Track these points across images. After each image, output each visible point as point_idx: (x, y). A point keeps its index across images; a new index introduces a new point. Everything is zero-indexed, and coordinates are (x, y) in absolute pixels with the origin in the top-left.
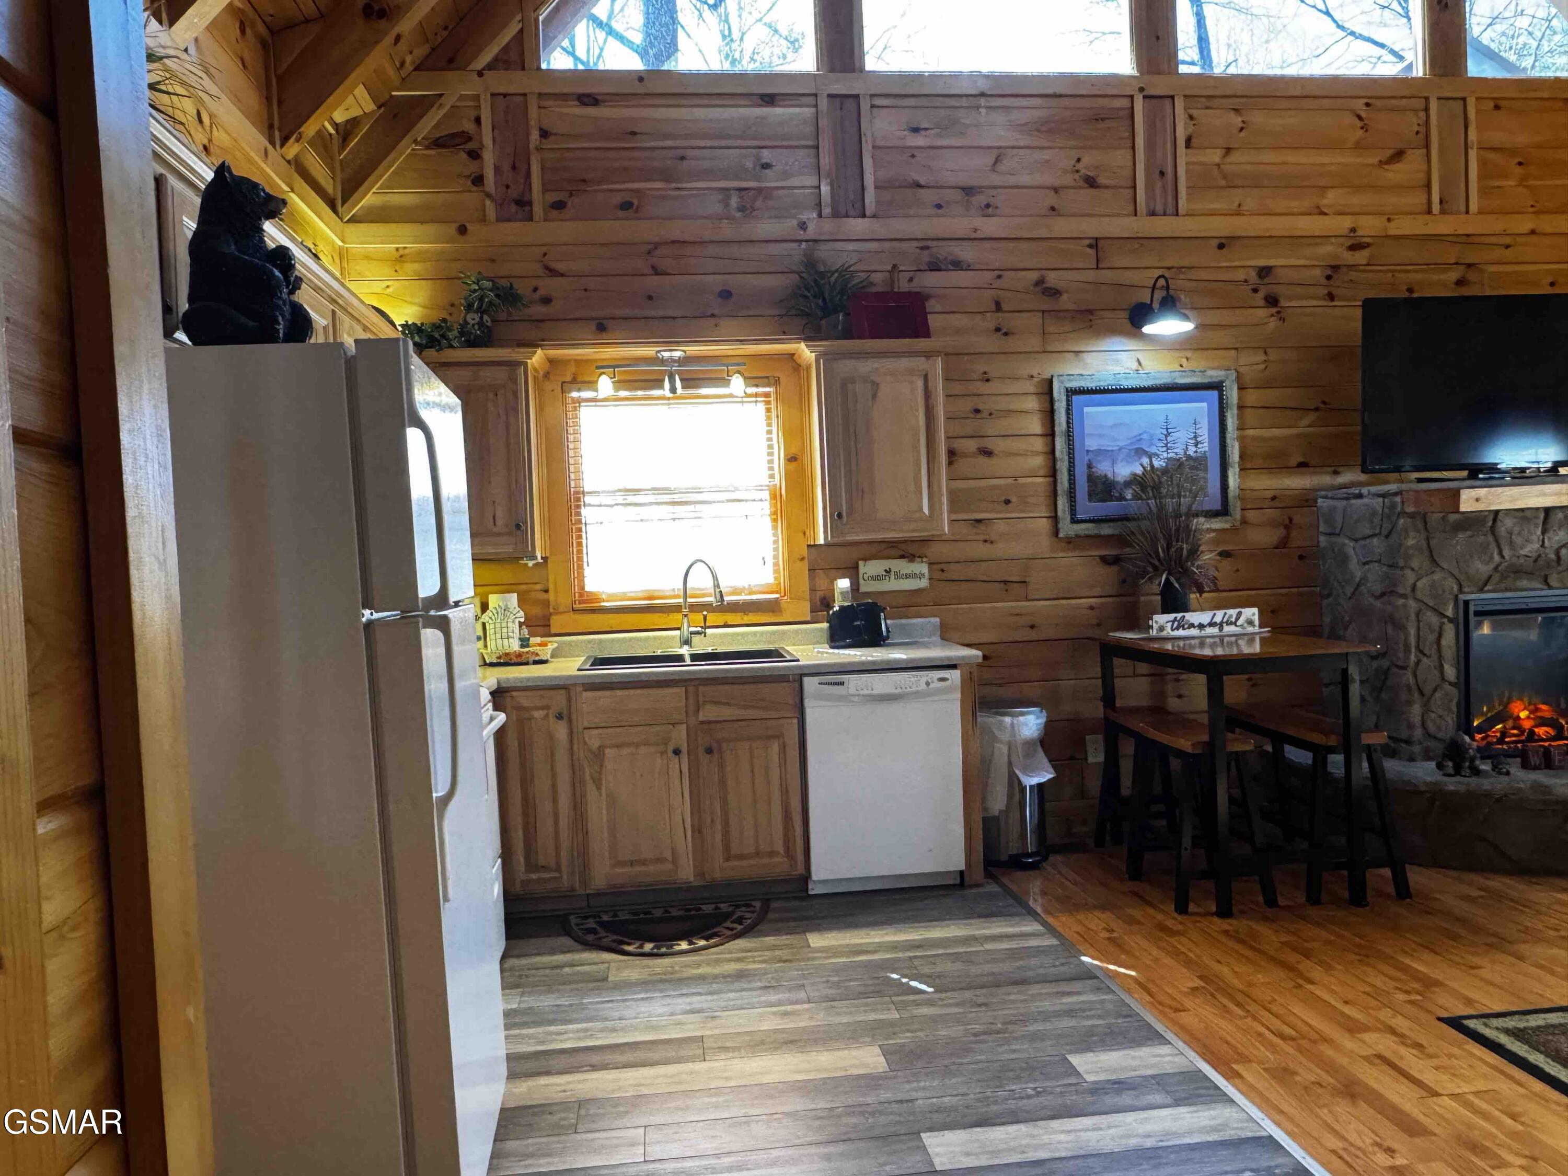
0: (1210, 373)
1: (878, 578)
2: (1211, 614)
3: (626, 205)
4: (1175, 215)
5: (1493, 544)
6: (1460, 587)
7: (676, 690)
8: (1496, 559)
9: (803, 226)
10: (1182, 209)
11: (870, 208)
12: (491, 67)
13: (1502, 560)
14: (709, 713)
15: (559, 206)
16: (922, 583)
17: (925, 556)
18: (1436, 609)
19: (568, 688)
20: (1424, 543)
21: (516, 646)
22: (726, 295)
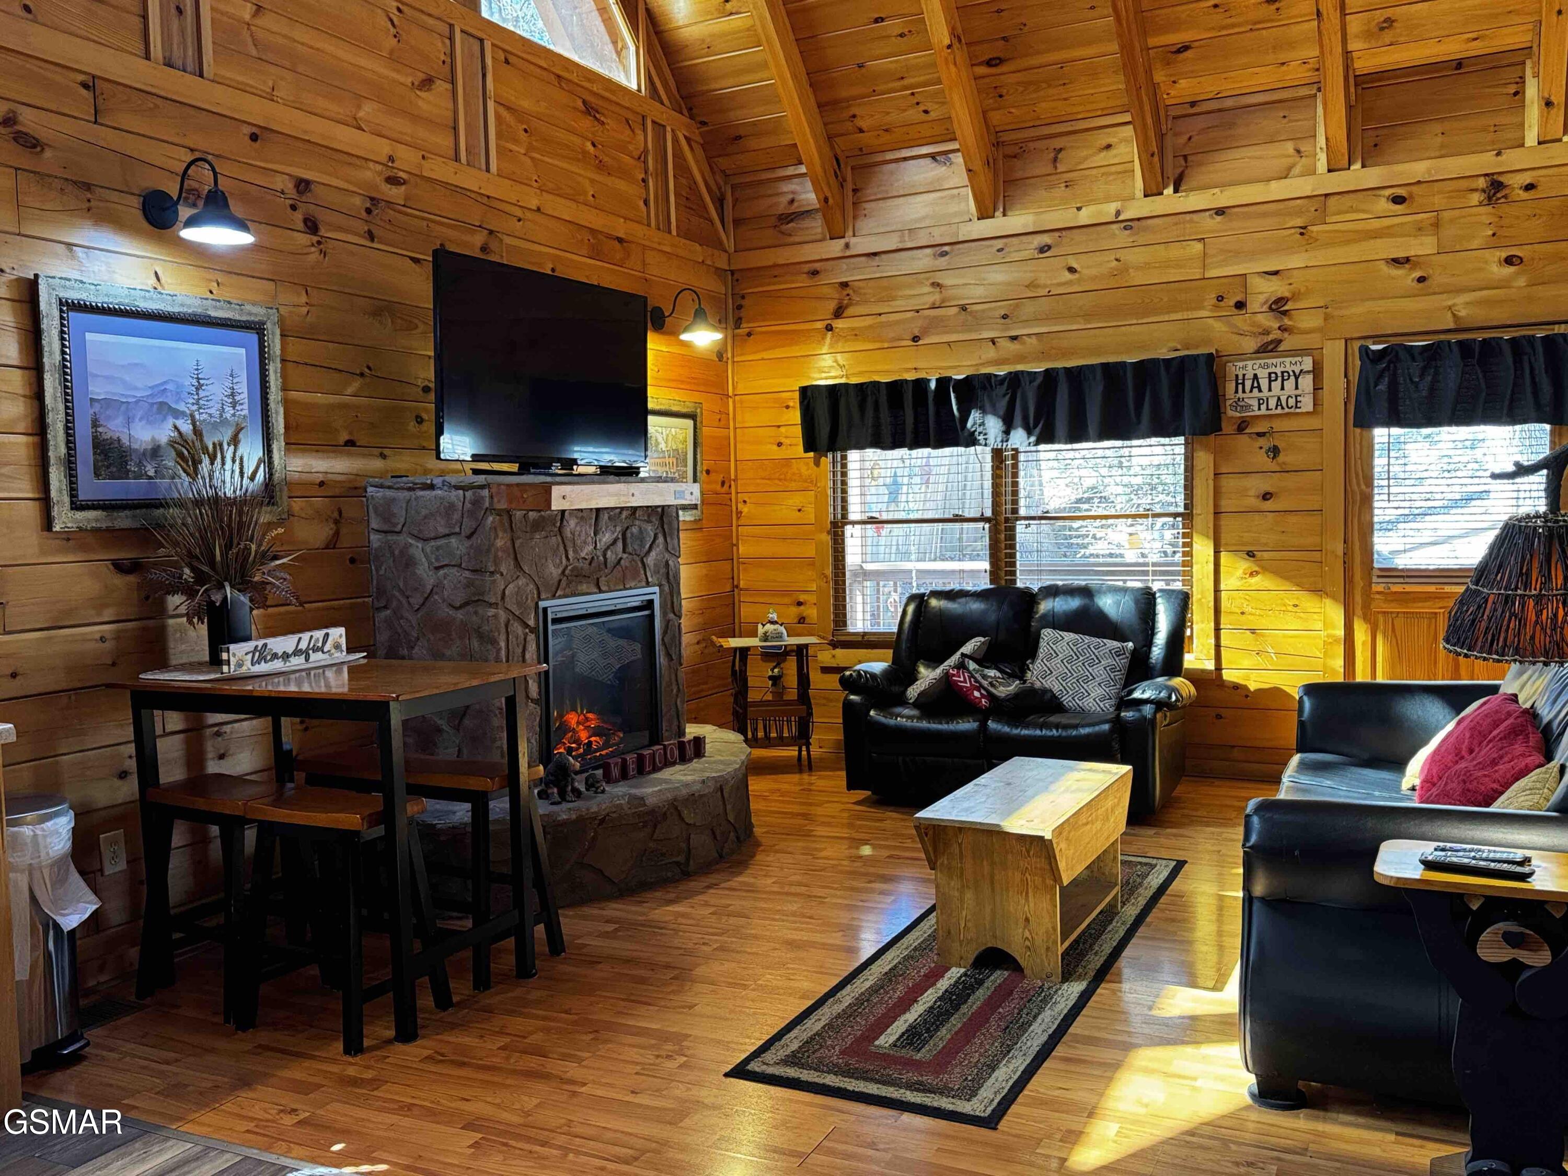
0: (248, 307)
2: (295, 637)
4: (199, 75)
5: (562, 547)
6: (539, 593)
8: (564, 562)
10: (208, 70)
13: (567, 563)
18: (521, 619)
20: (510, 545)
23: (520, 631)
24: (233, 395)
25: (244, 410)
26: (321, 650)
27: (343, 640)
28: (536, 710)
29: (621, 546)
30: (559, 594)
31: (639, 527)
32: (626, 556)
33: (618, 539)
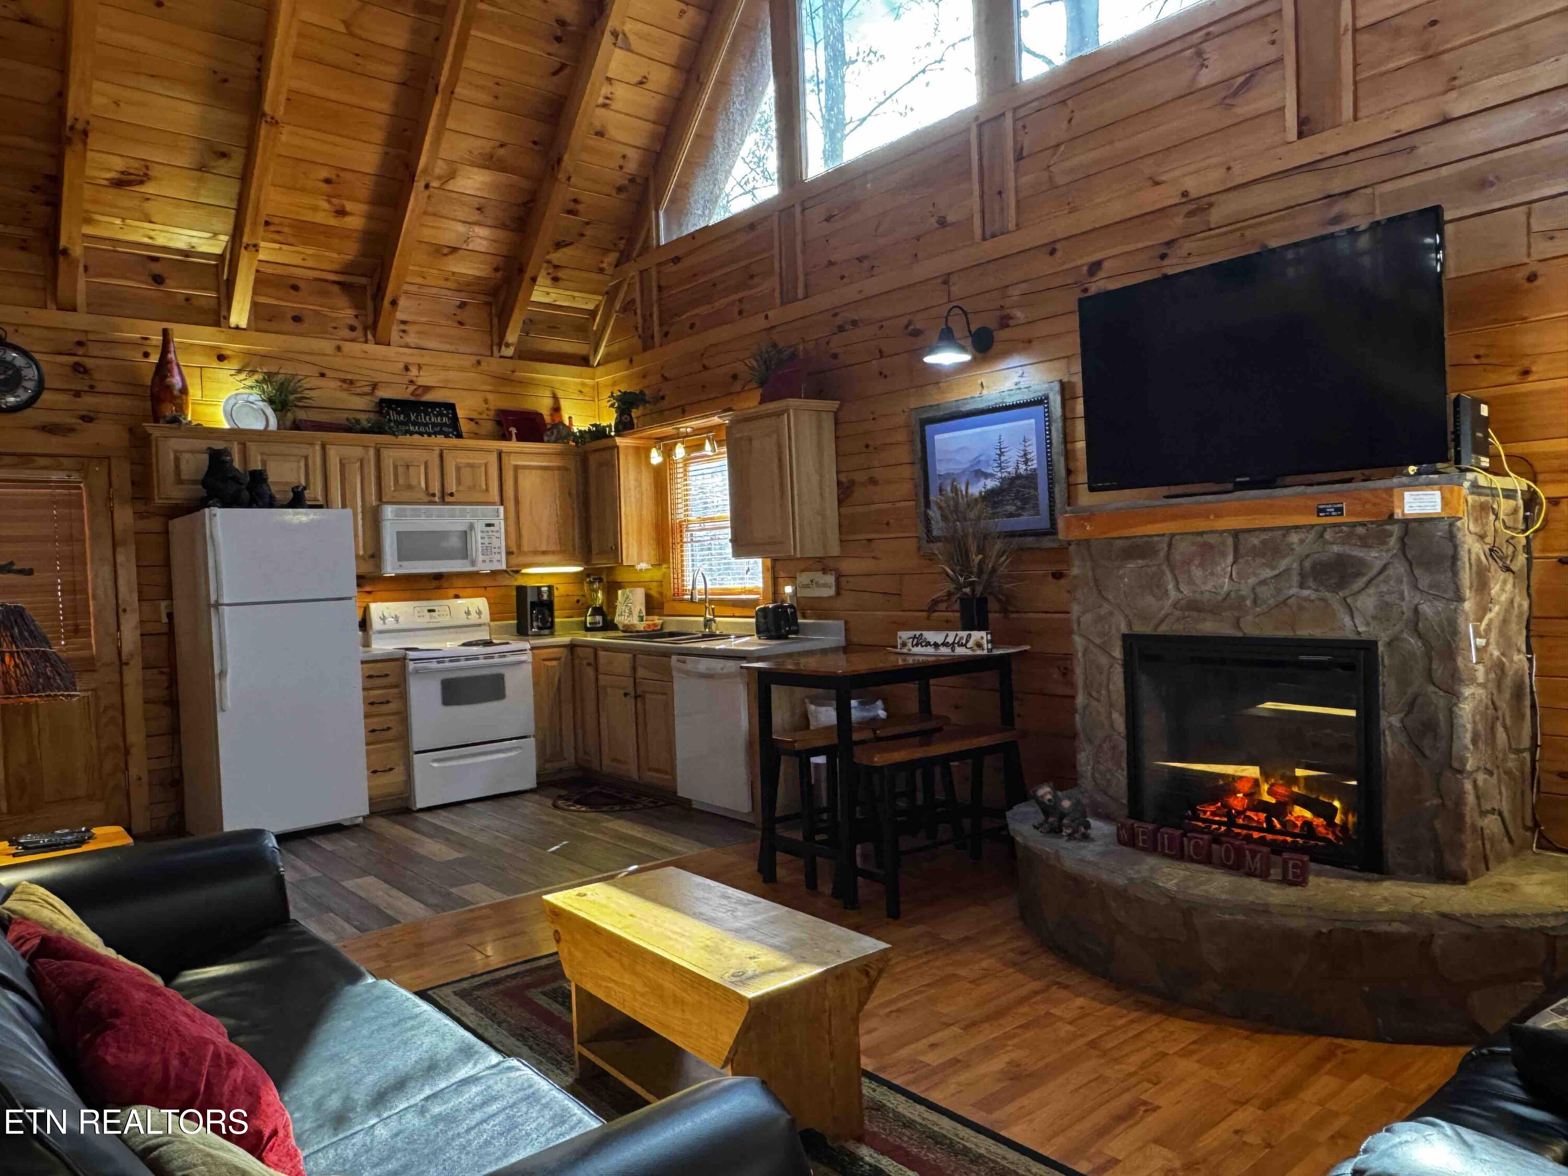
1: (806, 586)
2: (944, 634)
3: (692, 326)
4: (1008, 232)
5: (1169, 576)
6: (1129, 624)
7: (630, 656)
8: (1173, 594)
9: (766, 317)
10: (1012, 226)
11: (801, 292)
12: (640, 255)
13: (1180, 596)
14: (641, 673)
15: (666, 334)
16: (831, 592)
17: (836, 570)
18: (1104, 649)
19: (595, 648)
20: (1090, 574)
21: (635, 620)
22: (735, 377)
23: (1104, 660)
24: (1025, 455)
25: (1034, 465)
26: (965, 645)
27: (985, 641)
28: (1123, 746)
29: (1295, 579)
30: (1163, 629)
31: (1339, 555)
32: (1306, 593)
33: (1288, 570)
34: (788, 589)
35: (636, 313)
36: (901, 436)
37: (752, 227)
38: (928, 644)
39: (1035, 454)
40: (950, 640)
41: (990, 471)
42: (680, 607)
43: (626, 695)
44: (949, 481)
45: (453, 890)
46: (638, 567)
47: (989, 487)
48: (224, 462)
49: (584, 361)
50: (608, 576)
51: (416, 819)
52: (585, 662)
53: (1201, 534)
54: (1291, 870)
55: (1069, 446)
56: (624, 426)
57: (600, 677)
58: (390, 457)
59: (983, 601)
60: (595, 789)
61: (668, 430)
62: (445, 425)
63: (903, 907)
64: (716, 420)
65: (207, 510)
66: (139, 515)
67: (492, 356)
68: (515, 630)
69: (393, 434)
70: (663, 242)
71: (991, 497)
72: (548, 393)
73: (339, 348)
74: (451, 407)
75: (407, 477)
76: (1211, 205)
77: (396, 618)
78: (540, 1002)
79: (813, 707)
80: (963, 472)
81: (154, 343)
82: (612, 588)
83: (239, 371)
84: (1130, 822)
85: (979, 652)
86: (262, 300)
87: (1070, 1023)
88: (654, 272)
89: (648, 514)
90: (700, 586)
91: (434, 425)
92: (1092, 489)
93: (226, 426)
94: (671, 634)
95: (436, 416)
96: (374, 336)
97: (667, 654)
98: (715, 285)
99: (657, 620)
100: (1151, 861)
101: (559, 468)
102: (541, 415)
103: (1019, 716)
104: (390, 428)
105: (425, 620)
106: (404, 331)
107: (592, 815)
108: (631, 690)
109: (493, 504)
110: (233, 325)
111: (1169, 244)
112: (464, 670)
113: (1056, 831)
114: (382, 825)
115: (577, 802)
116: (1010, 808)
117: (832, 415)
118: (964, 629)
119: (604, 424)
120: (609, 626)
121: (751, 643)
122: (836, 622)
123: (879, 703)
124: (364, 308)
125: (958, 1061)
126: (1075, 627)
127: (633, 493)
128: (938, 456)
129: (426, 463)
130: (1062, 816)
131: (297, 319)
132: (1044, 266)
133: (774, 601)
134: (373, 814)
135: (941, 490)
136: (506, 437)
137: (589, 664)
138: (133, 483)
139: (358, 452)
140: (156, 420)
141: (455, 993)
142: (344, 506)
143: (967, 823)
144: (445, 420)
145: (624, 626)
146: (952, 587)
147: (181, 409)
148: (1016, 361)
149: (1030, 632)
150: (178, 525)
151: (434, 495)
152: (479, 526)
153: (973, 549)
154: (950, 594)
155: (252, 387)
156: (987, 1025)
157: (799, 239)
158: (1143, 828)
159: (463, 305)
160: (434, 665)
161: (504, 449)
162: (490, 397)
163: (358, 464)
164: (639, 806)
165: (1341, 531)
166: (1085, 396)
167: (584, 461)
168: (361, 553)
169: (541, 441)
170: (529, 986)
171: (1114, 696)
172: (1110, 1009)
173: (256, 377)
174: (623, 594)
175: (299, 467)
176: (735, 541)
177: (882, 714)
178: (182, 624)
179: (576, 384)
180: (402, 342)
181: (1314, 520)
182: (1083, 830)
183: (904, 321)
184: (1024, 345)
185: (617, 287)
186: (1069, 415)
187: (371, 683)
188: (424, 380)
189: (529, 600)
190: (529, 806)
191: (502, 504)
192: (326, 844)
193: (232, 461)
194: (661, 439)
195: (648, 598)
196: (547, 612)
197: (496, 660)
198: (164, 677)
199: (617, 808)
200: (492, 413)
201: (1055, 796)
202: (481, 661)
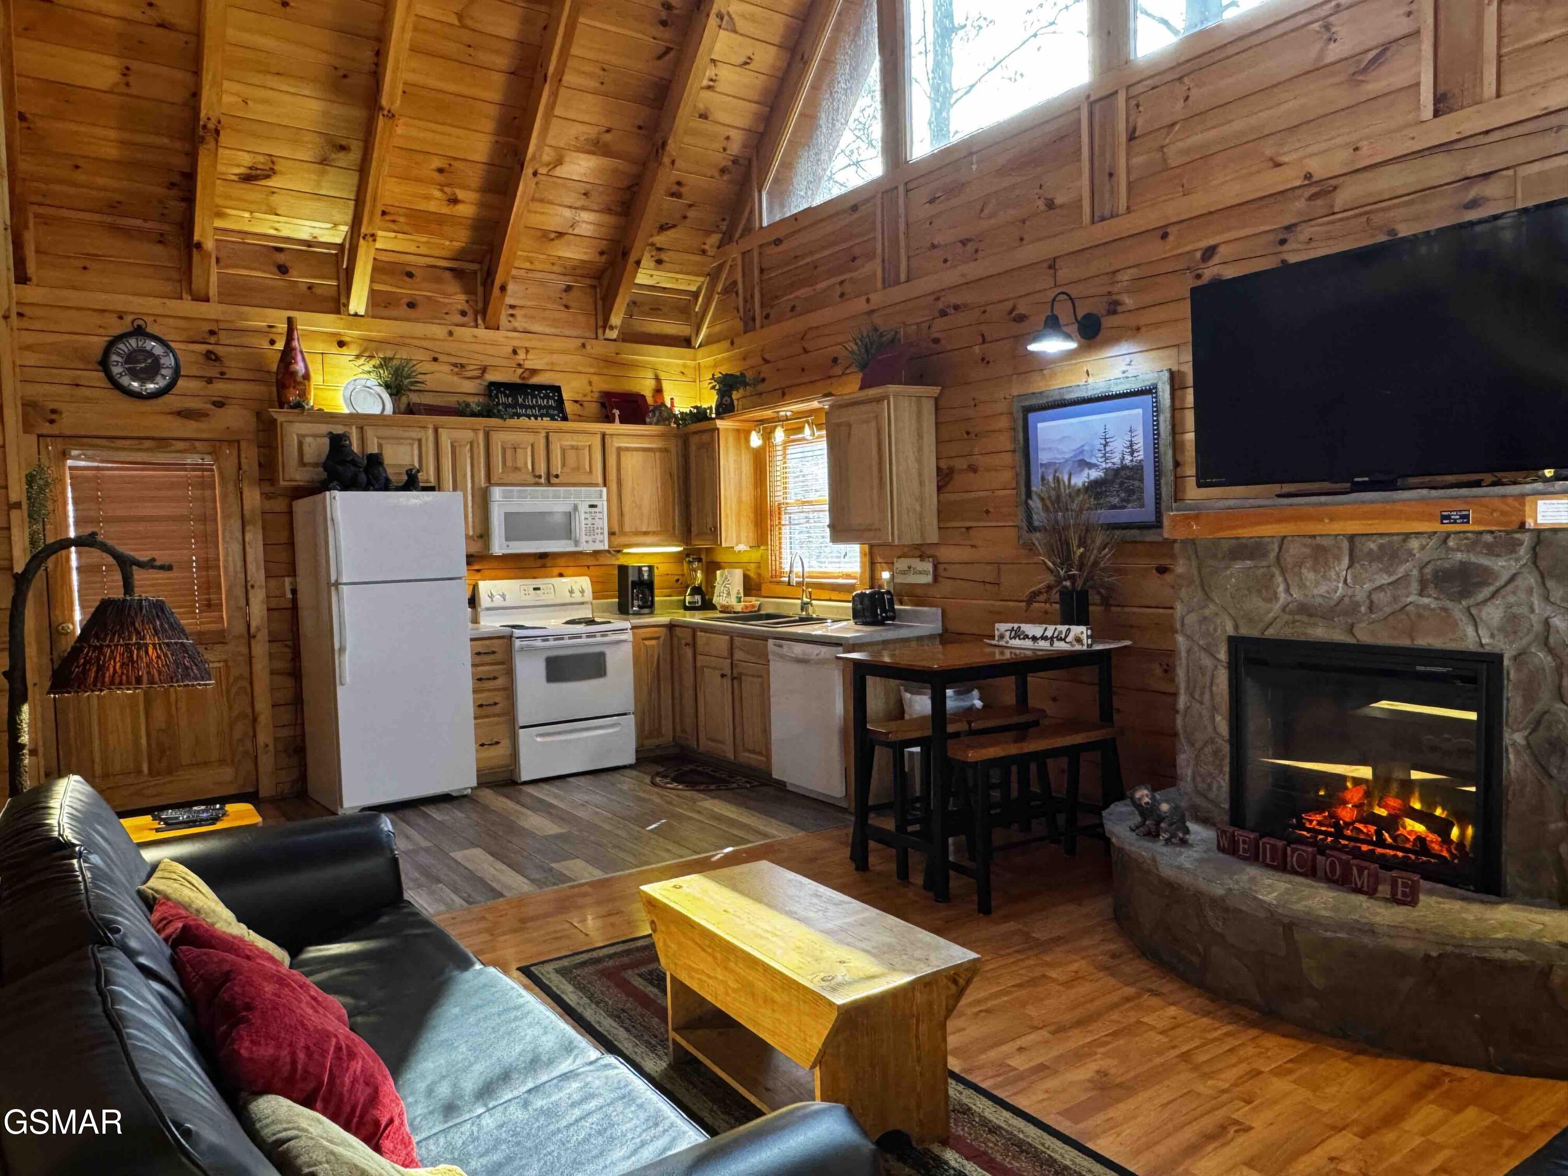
1: (904, 573)
2: (1044, 627)
3: (793, 309)
4: (1118, 215)
5: (1279, 579)
6: (1236, 627)
7: (727, 637)
8: (1283, 597)
9: (868, 300)
10: (1122, 208)
11: (903, 277)
12: (742, 236)
13: (1290, 599)
14: (738, 655)
15: (767, 317)
16: (928, 579)
17: (933, 556)
18: (1209, 651)
19: (694, 629)
20: (1196, 572)
21: (733, 601)
22: (835, 360)
23: (1207, 662)
24: (1131, 446)
25: (1140, 456)
26: (1064, 640)
27: (1084, 637)
28: (1226, 748)
29: (1415, 586)
30: (1271, 633)
31: (1461, 562)
32: (1426, 600)
33: (1407, 576)
34: (886, 575)
35: (737, 294)
36: (1004, 423)
37: (855, 208)
38: (1026, 637)
39: (1141, 444)
40: (1049, 634)
41: (1094, 461)
42: (779, 589)
43: (723, 676)
44: (1051, 471)
45: (553, 865)
46: (737, 549)
47: (1092, 478)
48: (345, 446)
49: (686, 342)
50: (707, 555)
51: (520, 791)
52: (683, 642)
53: (1314, 537)
54: (1400, 889)
55: (1177, 437)
56: (725, 408)
57: (699, 657)
58: (498, 438)
59: (1083, 596)
60: (692, 767)
61: (768, 413)
62: (550, 407)
63: (993, 903)
64: (815, 404)
65: (328, 493)
66: (266, 496)
67: (597, 338)
68: (616, 607)
69: (502, 417)
70: (765, 224)
71: (1095, 488)
72: (650, 375)
73: (451, 333)
74: (557, 389)
75: (515, 459)
76: (1335, 188)
77: (503, 596)
78: (636, 984)
79: (908, 695)
80: (1067, 461)
81: (280, 331)
82: (712, 567)
83: (358, 357)
84: (1232, 829)
85: (1078, 647)
86: (377, 287)
87: (1162, 1033)
88: (756, 253)
89: (747, 496)
90: (797, 569)
91: (540, 407)
92: (1199, 485)
93: (346, 411)
94: (769, 616)
95: (543, 398)
96: (484, 320)
97: (764, 638)
98: (816, 268)
99: (755, 601)
100: (1252, 871)
101: (660, 450)
102: (643, 397)
103: (1118, 711)
104: (499, 411)
105: (531, 598)
106: (512, 315)
107: (688, 794)
108: (728, 671)
109: (596, 485)
110: (352, 312)
111: (1289, 228)
112: (567, 648)
113: (1153, 835)
114: (489, 797)
115: (674, 780)
116: (1106, 806)
117: (932, 403)
118: (1063, 623)
119: (705, 406)
120: (707, 605)
121: (848, 629)
122: (934, 609)
123: (976, 693)
124: (475, 294)
125: (1047, 1067)
126: (1178, 626)
127: (732, 474)
128: (1040, 445)
129: (532, 445)
130: (1160, 819)
131: (411, 305)
132: (1156, 250)
133: (871, 587)
134: (482, 784)
135: (1043, 479)
136: (609, 419)
137: (687, 644)
138: (260, 465)
139: (469, 435)
140: (281, 407)
141: (557, 971)
142: (455, 489)
143: (1061, 819)
144: (551, 402)
145: (723, 606)
146: (1050, 579)
147: (304, 394)
148: (1124, 348)
149: (1132, 626)
150: (301, 506)
151: (540, 477)
152: (583, 508)
153: (1075, 542)
154: (1049, 588)
155: (369, 372)
156: (1076, 1031)
157: (902, 220)
158: (1244, 836)
159: (568, 289)
160: (539, 643)
161: (608, 432)
162: (595, 379)
163: (468, 447)
164: (734, 785)
165: (1467, 538)
166: (1195, 387)
167: (685, 441)
168: (471, 533)
169: (644, 423)
170: (625, 967)
171: (1218, 699)
172: (1206, 1021)
173: (373, 362)
174: (722, 575)
175: (412, 451)
176: (832, 526)
177: (978, 704)
178: (304, 600)
179: (678, 365)
180: (509, 326)
181: (1437, 527)
182: (1181, 835)
183: (1009, 304)
184: (1134, 332)
185: (720, 268)
186: (1178, 405)
187: (479, 659)
188: (529, 365)
189: (630, 579)
190: (627, 782)
191: (605, 485)
192: (436, 814)
193: (351, 444)
194: (762, 421)
195: (746, 578)
196: (647, 592)
197: (599, 639)
198: (288, 650)
199: (713, 787)
200: (596, 395)
201: (1153, 798)
202: (584, 640)
